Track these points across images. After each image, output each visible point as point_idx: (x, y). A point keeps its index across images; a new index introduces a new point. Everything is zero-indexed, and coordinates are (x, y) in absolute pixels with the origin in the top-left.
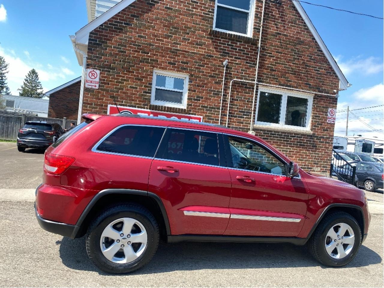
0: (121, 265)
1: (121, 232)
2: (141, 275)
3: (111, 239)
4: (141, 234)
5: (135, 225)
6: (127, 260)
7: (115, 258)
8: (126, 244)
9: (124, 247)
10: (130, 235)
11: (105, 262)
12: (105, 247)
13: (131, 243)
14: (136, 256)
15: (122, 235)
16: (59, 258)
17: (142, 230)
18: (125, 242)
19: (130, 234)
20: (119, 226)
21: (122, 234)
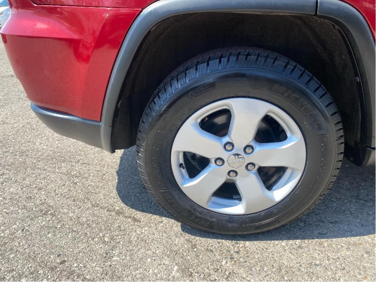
0: (232, 218)
1: (226, 139)
2: (284, 243)
3: (198, 155)
4: (285, 146)
5: (267, 119)
6: (247, 208)
7: (215, 199)
8: (242, 170)
9: (238, 177)
10: (253, 148)
11: (189, 211)
12: (187, 176)
13: (257, 167)
14: (272, 200)
15: (229, 147)
16: (115, 174)
17: (288, 134)
18: (239, 165)
19: (253, 144)
20: (220, 120)
21: (228, 143)
